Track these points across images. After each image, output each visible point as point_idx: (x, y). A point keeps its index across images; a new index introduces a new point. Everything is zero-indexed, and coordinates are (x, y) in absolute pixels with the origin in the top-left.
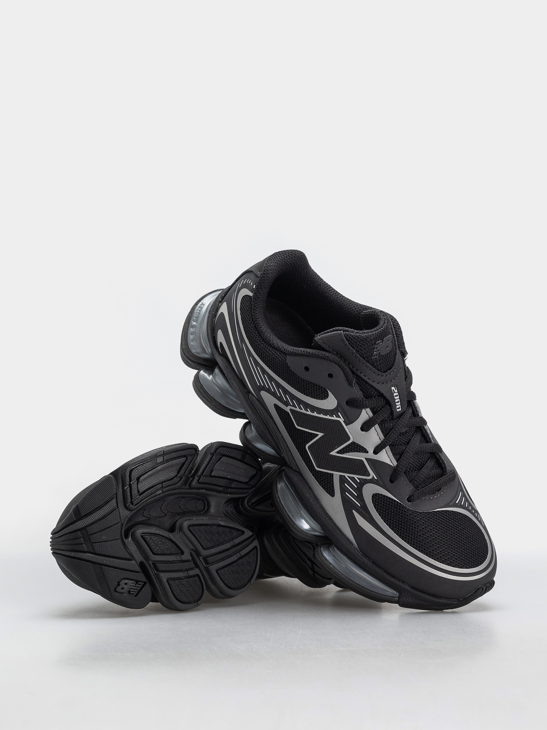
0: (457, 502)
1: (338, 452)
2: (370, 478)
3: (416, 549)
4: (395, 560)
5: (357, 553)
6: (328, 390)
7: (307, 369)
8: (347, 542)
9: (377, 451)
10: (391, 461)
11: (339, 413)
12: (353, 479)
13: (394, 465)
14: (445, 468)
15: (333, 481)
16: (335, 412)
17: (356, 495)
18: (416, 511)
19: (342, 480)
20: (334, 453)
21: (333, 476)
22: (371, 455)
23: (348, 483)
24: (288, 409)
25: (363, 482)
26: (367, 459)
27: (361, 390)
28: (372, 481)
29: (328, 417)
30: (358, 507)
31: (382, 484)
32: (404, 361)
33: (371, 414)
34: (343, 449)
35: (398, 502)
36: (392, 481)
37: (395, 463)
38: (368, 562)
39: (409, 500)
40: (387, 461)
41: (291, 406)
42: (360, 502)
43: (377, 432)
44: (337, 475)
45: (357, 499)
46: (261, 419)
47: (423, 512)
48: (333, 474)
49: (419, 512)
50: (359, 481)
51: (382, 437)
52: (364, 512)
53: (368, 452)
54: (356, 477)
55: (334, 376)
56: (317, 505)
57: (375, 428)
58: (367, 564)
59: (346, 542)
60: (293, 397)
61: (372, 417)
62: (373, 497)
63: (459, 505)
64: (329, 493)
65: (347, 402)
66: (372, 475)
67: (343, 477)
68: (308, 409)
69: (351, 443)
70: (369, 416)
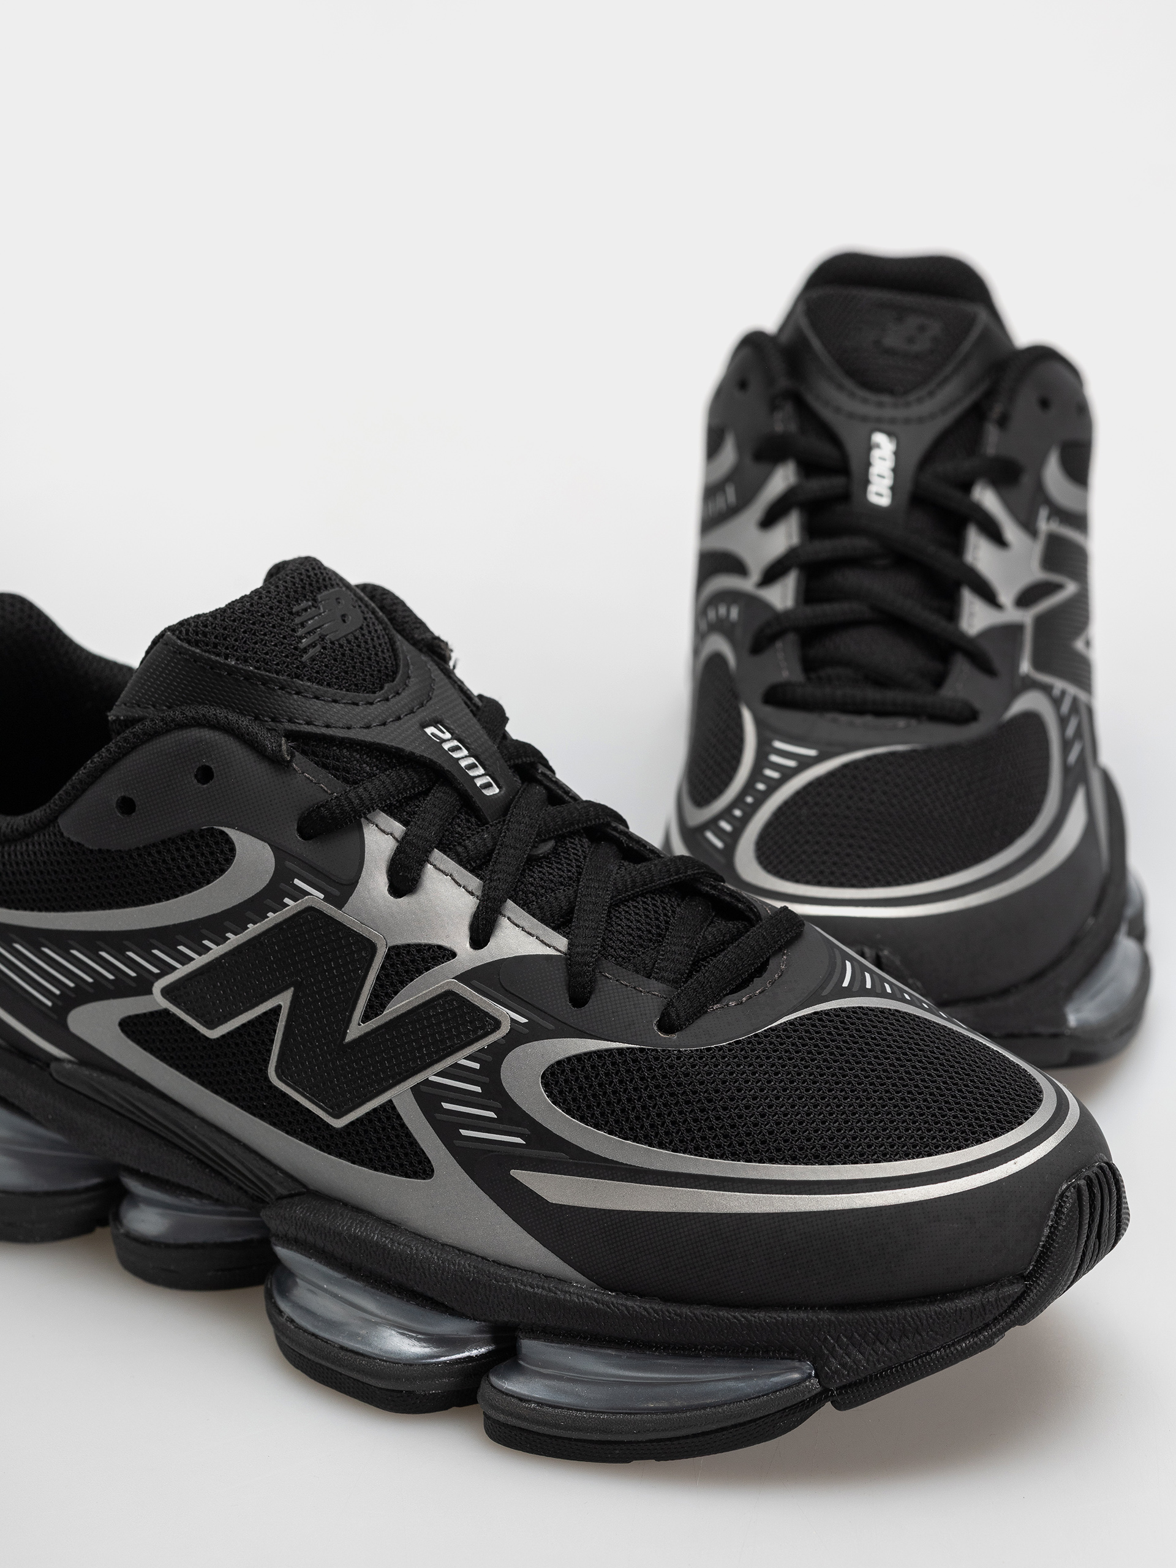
0: (845, 985)
1: (366, 1018)
2: (505, 1029)
3: (771, 1161)
4: (724, 1236)
5: (596, 1300)
6: (226, 830)
7: (127, 806)
8: (546, 1285)
9: (480, 935)
10: (542, 941)
11: (297, 882)
12: (455, 1072)
13: (560, 951)
14: (751, 909)
15: (403, 1125)
16: (283, 886)
17: (492, 1114)
18: (708, 1050)
19: (428, 1097)
20: (356, 1030)
21: (394, 1108)
22: (467, 957)
23: (452, 1095)
24: (157, 1001)
25: (489, 1058)
26: (465, 977)
27: (325, 766)
28: (517, 1037)
29: (273, 918)
30: (518, 1151)
31: (551, 1027)
32: (449, 674)
33: (398, 828)
34: (374, 994)
35: (633, 1049)
36: (579, 999)
37: (561, 943)
38: (647, 1306)
39: (667, 1025)
40: (532, 947)
41: (158, 977)
42: (515, 1129)
43: (451, 876)
44: (402, 1096)
45: (501, 1127)
46: (118, 1117)
47: (737, 1042)
48: (390, 1101)
49: (720, 1049)
50: (477, 1066)
51: (475, 883)
52: (545, 1154)
53: (453, 955)
54: (461, 1058)
55: (212, 766)
56: (400, 1238)
57: (435, 866)
58: (646, 1313)
59: (543, 1288)
60: (144, 940)
61: (406, 833)
62: (546, 1085)
63: (855, 989)
64: (415, 1175)
65: (301, 831)
66: (507, 1016)
67: (423, 1088)
68: (206, 942)
69: (388, 956)
70: (394, 838)
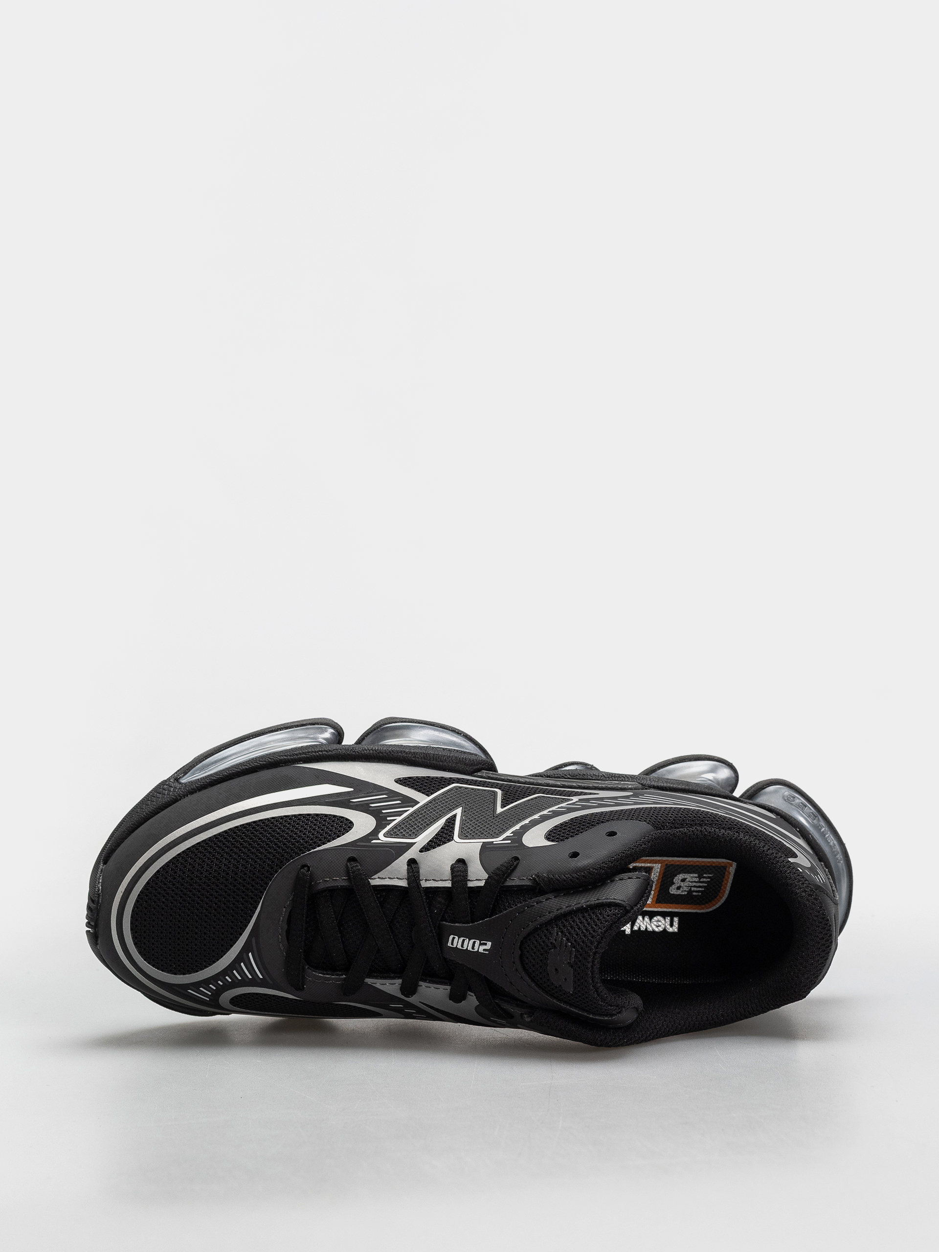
0: (242, 964)
2: (381, 835)
6: (555, 843)
9: (412, 865)
10: (382, 878)
11: (510, 842)
12: (399, 814)
13: (372, 878)
15: (418, 790)
16: (515, 838)
17: (372, 805)
19: (409, 802)
20: (458, 812)
21: (426, 795)
22: (413, 854)
23: (397, 806)
25: (384, 823)
26: (411, 845)
28: (374, 833)
29: (517, 827)
30: (352, 797)
31: (358, 844)
33: (472, 884)
34: (453, 824)
35: (315, 848)
36: (351, 859)
37: (373, 882)
40: (386, 873)
42: (358, 804)
43: (438, 881)
44: (423, 799)
45: (366, 803)
48: (429, 796)
50: (388, 819)
51: (426, 884)
52: (339, 800)
53: (421, 851)
55: (571, 858)
57: (448, 880)
61: (466, 884)
62: (351, 822)
63: (237, 965)
64: (404, 778)
65: (518, 859)
66: (383, 840)
67: (414, 804)
68: (551, 813)
69: (452, 837)
70: (472, 880)
